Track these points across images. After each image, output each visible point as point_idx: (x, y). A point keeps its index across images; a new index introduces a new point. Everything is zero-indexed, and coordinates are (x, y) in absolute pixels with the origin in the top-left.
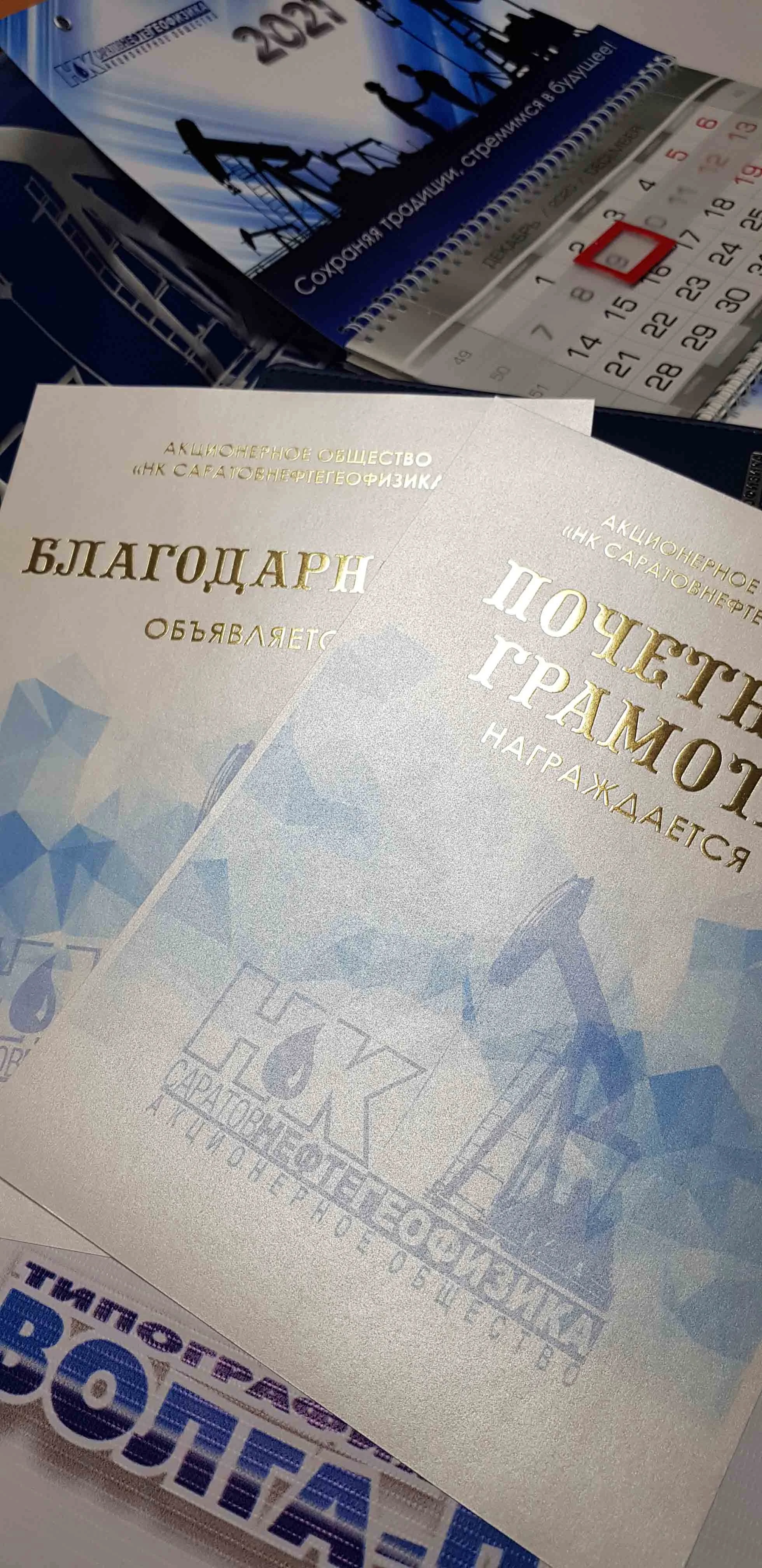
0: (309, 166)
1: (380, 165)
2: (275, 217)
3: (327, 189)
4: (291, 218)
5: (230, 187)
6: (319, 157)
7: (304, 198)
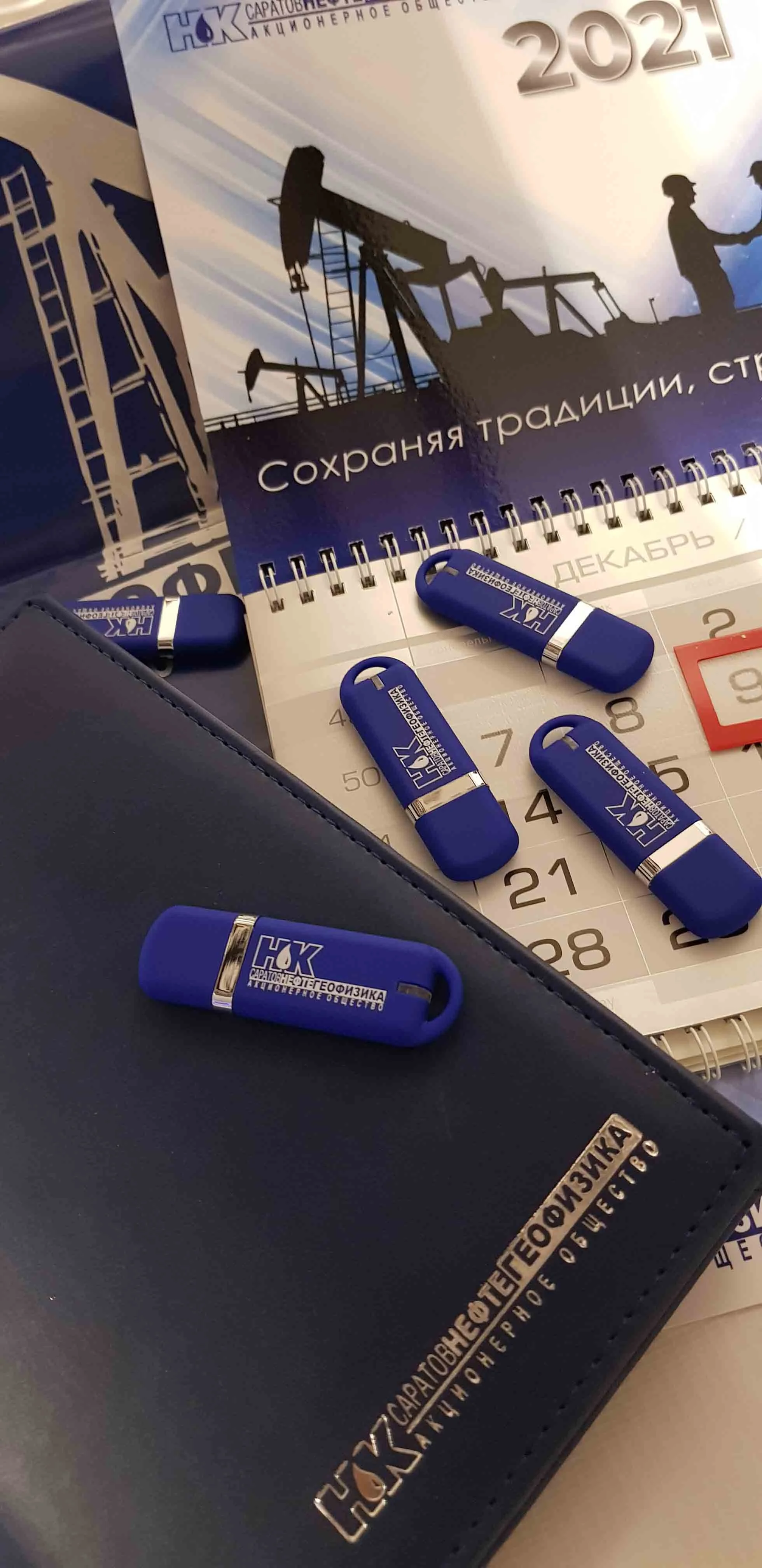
0: (450, 286)
1: (567, 322)
2: (324, 349)
3: (444, 333)
4: (346, 362)
5: (297, 278)
6: (478, 275)
7: (396, 335)
